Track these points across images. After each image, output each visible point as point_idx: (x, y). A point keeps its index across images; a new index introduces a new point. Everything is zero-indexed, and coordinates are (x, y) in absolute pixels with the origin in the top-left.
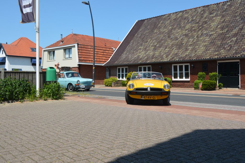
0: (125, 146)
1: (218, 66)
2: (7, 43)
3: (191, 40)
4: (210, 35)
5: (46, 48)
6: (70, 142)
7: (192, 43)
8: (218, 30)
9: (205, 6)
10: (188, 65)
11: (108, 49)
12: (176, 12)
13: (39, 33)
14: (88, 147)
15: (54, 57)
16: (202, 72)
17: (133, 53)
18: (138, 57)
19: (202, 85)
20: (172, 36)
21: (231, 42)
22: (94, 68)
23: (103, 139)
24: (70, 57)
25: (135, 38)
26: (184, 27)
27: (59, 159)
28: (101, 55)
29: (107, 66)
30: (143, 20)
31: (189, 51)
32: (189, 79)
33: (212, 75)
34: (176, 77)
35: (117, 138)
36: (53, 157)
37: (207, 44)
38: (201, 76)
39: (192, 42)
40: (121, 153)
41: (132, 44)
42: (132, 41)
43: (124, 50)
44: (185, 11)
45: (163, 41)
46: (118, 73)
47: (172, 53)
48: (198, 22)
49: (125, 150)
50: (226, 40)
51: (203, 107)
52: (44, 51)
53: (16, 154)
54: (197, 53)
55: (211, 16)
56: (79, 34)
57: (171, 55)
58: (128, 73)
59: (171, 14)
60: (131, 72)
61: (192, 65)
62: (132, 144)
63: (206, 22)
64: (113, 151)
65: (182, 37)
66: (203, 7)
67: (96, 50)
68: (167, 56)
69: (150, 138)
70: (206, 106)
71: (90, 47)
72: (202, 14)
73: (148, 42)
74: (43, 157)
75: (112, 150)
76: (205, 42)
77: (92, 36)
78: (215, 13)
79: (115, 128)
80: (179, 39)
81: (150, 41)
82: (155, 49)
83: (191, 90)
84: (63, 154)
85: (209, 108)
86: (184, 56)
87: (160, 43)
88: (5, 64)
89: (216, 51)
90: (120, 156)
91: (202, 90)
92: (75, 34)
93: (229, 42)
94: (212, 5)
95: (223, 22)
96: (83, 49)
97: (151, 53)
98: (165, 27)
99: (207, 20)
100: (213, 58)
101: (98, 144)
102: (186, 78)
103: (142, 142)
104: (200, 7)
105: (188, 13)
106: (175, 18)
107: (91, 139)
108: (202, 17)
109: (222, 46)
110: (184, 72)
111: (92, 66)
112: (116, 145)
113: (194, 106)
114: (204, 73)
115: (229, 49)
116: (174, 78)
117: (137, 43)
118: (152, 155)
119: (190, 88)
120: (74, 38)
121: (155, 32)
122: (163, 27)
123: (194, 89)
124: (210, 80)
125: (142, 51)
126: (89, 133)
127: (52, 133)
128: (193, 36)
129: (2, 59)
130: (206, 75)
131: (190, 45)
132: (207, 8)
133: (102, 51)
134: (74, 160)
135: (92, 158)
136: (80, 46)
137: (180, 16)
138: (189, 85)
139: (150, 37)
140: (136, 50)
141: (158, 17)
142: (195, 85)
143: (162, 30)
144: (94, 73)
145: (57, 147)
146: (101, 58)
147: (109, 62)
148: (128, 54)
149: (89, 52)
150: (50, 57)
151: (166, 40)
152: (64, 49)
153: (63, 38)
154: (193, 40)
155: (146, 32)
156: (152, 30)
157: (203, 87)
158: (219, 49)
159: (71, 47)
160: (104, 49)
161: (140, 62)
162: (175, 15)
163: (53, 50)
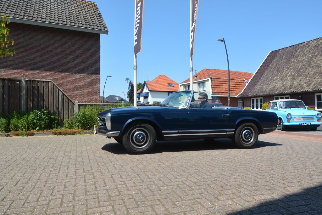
2: (149, 81)
5: (182, 83)
6: (264, 166)
11: (240, 81)
12: (317, 39)
13: (192, 71)
17: (268, 84)
18: (274, 87)
20: (313, 64)
22: (229, 99)
24: (204, 90)
25: (269, 69)
28: (233, 87)
29: (241, 98)
30: (277, 50)
41: (266, 75)
42: (266, 72)
43: (257, 82)
45: (302, 70)
46: (252, 104)
47: (315, 82)
52: (181, 85)
56: (211, 69)
57: (313, 84)
58: (262, 104)
59: (310, 41)
60: (266, 102)
67: (230, 83)
68: (308, 86)
71: (222, 80)
73: (285, 72)
77: (228, 70)
81: (287, 70)
82: (293, 78)
87: (299, 73)
88: (148, 98)
92: (208, 69)
96: (215, 82)
97: (289, 83)
98: (304, 55)
106: (315, 45)
111: (227, 97)
116: (318, 108)
117: (272, 74)
120: (207, 72)
121: (292, 61)
122: (301, 56)
125: (278, 82)
129: (146, 94)
133: (234, 83)
134: (286, 181)
136: (213, 80)
139: (287, 67)
140: (272, 81)
141: (295, 45)
143: (300, 59)
144: (229, 104)
146: (233, 90)
147: (242, 93)
148: (262, 85)
149: (221, 85)
151: (305, 69)
152: (198, 83)
153: (197, 73)
155: (281, 62)
156: (289, 60)
159: (204, 81)
160: (236, 81)
161: (276, 92)
162: (315, 42)
163: (188, 85)
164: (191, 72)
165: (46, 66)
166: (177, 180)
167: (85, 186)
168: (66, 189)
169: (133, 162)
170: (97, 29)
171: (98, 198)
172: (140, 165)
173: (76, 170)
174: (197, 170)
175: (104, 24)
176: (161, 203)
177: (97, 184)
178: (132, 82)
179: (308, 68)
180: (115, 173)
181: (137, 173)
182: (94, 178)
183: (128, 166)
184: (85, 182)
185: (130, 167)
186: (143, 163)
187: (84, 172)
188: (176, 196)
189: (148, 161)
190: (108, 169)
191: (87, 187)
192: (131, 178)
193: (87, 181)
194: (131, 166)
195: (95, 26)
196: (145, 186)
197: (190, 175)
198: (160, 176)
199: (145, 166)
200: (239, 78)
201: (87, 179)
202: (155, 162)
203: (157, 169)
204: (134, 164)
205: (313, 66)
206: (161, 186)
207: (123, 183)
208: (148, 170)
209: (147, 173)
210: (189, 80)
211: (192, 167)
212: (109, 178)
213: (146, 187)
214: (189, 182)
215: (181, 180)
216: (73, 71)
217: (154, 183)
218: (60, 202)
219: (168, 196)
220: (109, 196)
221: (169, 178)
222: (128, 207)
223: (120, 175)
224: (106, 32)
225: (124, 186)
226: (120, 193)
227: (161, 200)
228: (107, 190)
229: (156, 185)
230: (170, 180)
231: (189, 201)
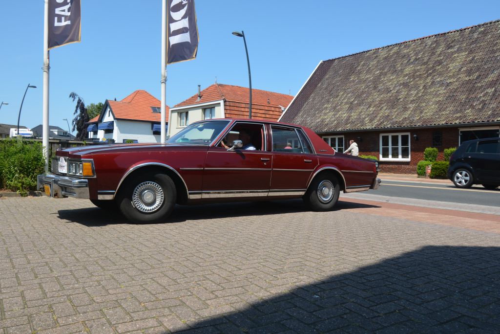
0: (303, 267)
1: (460, 137)
2: (115, 100)
3: (414, 92)
4: (448, 85)
5: (175, 107)
6: (214, 258)
7: (415, 98)
8: (462, 76)
9: (439, 35)
10: (408, 136)
11: (273, 109)
12: (388, 46)
13: (165, 83)
14: (243, 267)
15: (187, 121)
16: (432, 148)
17: (315, 115)
18: (323, 121)
19: (432, 170)
20: (381, 87)
21: (484, 96)
23: (266, 255)
25: (317, 89)
26: (402, 71)
27: (198, 284)
30: (331, 60)
31: (409, 112)
32: (408, 159)
33: (449, 152)
34: (385, 155)
35: (289, 254)
36: (189, 281)
37: (441, 99)
38: (430, 154)
39: (415, 96)
40: (296, 280)
41: (312, 101)
42: (312, 95)
43: (299, 110)
44: (404, 43)
45: (365, 96)
47: (381, 115)
48: (427, 62)
49: (303, 275)
50: (477, 92)
51: (434, 207)
52: (172, 111)
53: (134, 273)
54: (423, 114)
55: (450, 51)
56: (227, 84)
57: (378, 118)
59: (378, 49)
61: (415, 136)
62: (314, 265)
63: (440, 63)
64: (283, 275)
65: (397, 88)
66: (436, 35)
67: (253, 111)
68: (371, 121)
69: (344, 257)
70: (439, 205)
71: (243, 105)
72: (434, 48)
73: (340, 96)
74: (175, 281)
75: (282, 273)
76: (438, 96)
77: (249, 87)
78: (457, 46)
79: (285, 237)
80: (392, 92)
81: (343, 94)
82: (351, 109)
83: (413, 177)
84: (205, 277)
85: (445, 208)
86: (400, 120)
87: (361, 98)
88: (113, 132)
89: (457, 112)
90: (295, 284)
91: (432, 178)
92: (220, 85)
93: (482, 95)
94: (451, 33)
95: (471, 62)
96: (232, 108)
97: (345, 115)
98: (369, 71)
99: (442, 58)
100: (451, 123)
101: (259, 263)
102: (403, 157)
103: (331, 263)
104: (429, 37)
105: (409, 46)
106: (386, 56)
107: (247, 254)
108: (433, 54)
109: (468, 103)
110: (400, 147)
112: (288, 266)
113: (419, 205)
114: (435, 149)
115: (480, 107)
116: (383, 157)
117: (320, 99)
118: (348, 285)
119: (410, 175)
120: (219, 90)
121: (351, 79)
122: (365, 72)
123: (417, 175)
124: (446, 161)
125: (329, 112)
126: (245, 245)
127: (186, 243)
128: (416, 87)
129: (109, 124)
130: (439, 152)
131: (412, 102)
132: (442, 38)
133: (264, 112)
134: (222, 287)
135: (250, 285)
136: (227, 103)
137: (395, 53)
138: (408, 169)
139: (343, 88)
140: (320, 110)
141: (357, 54)
142: (419, 169)
143: (363, 77)
145: (194, 265)
148: (305, 116)
149: (241, 113)
150: (182, 121)
151: (369, 94)
152: (202, 109)
153: (201, 91)
154: (417, 93)
155: (336, 80)
156: (347, 78)
157: (433, 173)
158: (463, 108)
159: (213, 106)
160: (266, 108)
161: (325, 130)
162: (386, 50)
163: (187, 111)
164: (163, 85)
178: (82, 101)
179: (373, 92)
200: (272, 103)
205: (380, 90)
210: (188, 102)
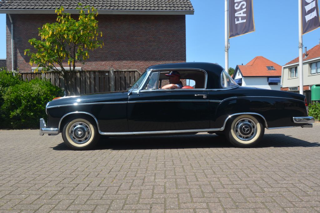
2: (242, 65)
5: (286, 64)
13: (302, 48)
15: (296, 74)
24: (318, 72)
52: (284, 68)
129: (239, 80)
150: (292, 74)
152: (309, 64)
153: (307, 51)
163: (296, 66)
165: (131, 55)
166: (285, 182)
167: (176, 179)
168: (157, 181)
169: (227, 157)
170: (182, 10)
171: (190, 193)
172: (236, 161)
173: (165, 162)
174: (313, 173)
175: (189, 4)
176: (266, 207)
177: (188, 178)
180: (207, 168)
181: (233, 170)
182: (184, 171)
183: (222, 161)
184: (175, 175)
185: (225, 163)
186: (239, 159)
187: (173, 164)
188: (285, 200)
189: (245, 158)
190: (198, 163)
191: (178, 180)
192: (227, 175)
193: (177, 174)
194: (225, 161)
195: (179, 7)
196: (244, 185)
197: (304, 177)
198: (262, 175)
199: (242, 162)
201: (177, 172)
202: (254, 159)
203: (257, 168)
204: (229, 159)
206: (264, 188)
207: (217, 179)
208: (246, 167)
209: (245, 171)
210: (297, 60)
211: (306, 168)
212: (200, 172)
213: (246, 187)
214: (302, 185)
215: (291, 182)
216: (158, 59)
217: (255, 182)
218: (151, 193)
219: (274, 200)
220: (202, 192)
221: (274, 178)
222: (225, 207)
223: (213, 170)
224: (192, 12)
225: (219, 183)
226: (215, 190)
227: (266, 204)
228: (200, 186)
229: (258, 186)
230: (276, 181)
231: (304, 208)
